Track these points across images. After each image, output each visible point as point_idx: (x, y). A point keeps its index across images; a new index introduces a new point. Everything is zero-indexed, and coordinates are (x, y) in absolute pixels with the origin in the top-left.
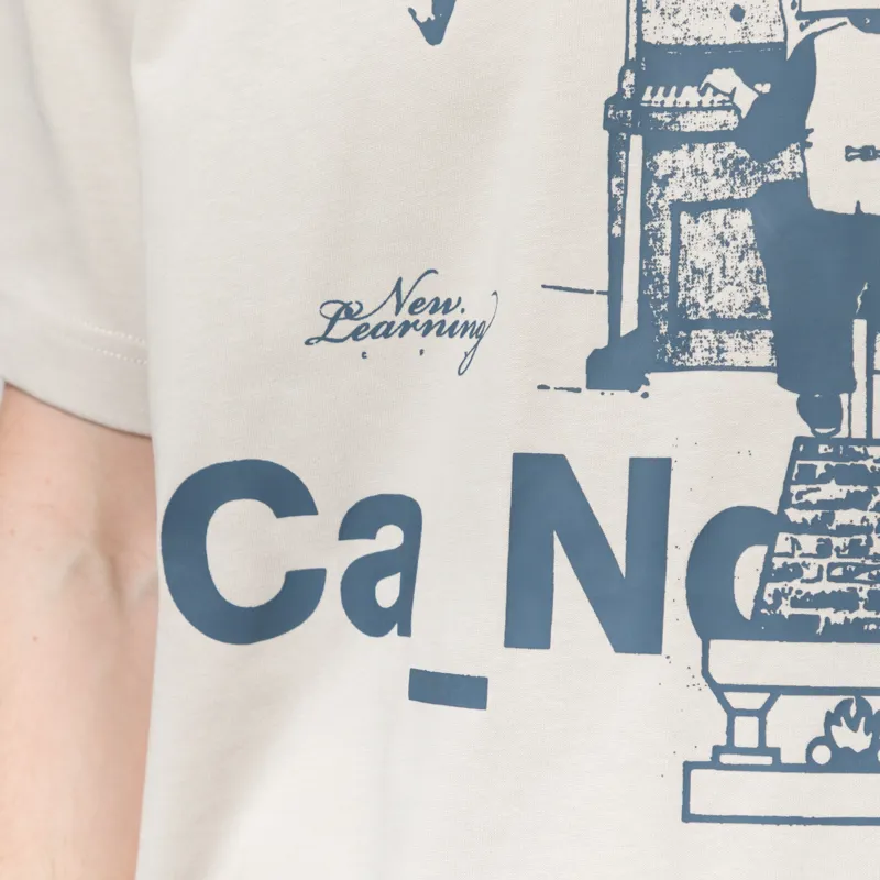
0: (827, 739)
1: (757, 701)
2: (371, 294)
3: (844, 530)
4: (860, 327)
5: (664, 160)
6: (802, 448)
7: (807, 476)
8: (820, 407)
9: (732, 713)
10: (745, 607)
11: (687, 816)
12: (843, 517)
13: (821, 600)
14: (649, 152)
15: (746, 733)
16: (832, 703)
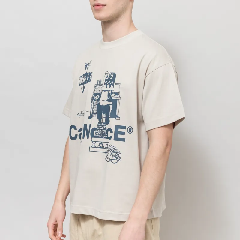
0: (99, 146)
1: (95, 142)
2: (80, 113)
3: (101, 129)
4: (102, 114)
5: (95, 102)
6: (99, 123)
7: (99, 125)
8: (100, 120)
9: (93, 143)
10: (94, 135)
11: (89, 151)
12: (101, 128)
13: (99, 135)
14: (94, 101)
15: (94, 145)
16: (100, 143)
